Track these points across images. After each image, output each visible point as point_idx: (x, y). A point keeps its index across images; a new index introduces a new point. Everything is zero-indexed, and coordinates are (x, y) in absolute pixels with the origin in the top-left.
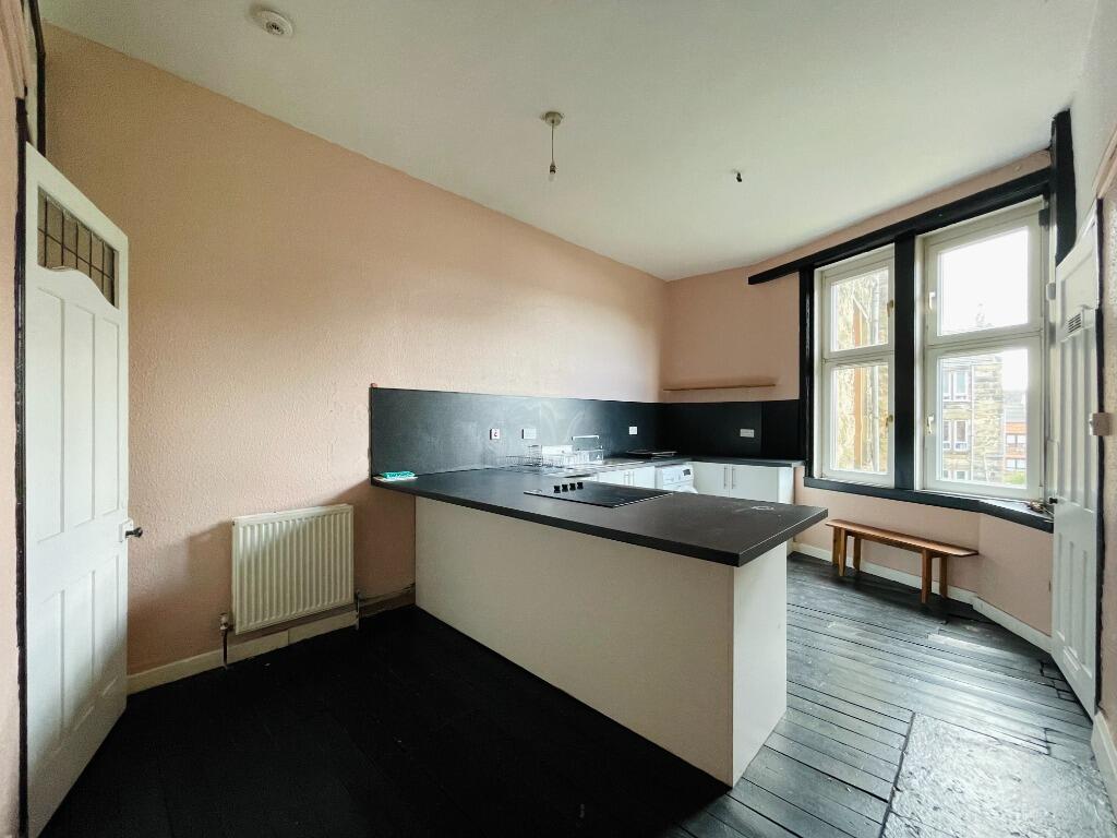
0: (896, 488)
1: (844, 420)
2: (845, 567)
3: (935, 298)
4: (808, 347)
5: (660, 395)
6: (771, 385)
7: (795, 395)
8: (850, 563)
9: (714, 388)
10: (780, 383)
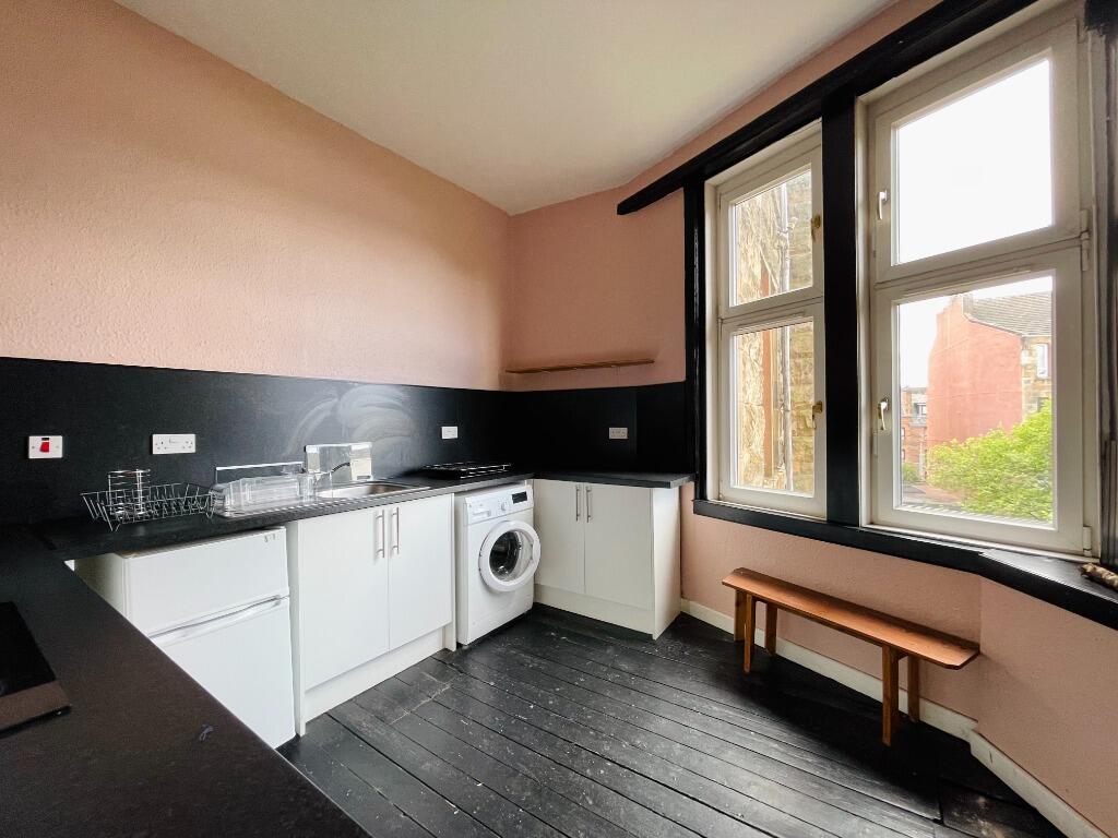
0: (831, 521)
1: (750, 412)
2: (753, 645)
3: (887, 202)
4: (697, 300)
5: (502, 379)
6: (648, 362)
7: (680, 376)
8: (760, 639)
9: (572, 368)
10: (658, 358)
